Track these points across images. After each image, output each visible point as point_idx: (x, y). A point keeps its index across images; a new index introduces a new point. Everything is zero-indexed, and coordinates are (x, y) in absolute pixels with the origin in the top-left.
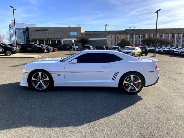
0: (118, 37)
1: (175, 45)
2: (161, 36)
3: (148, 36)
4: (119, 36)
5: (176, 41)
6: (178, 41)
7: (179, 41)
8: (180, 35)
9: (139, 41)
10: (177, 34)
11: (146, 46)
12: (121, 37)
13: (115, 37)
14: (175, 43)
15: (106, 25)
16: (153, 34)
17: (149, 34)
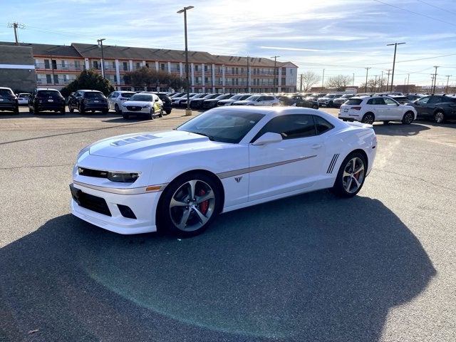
0: (54, 62)
1: (193, 88)
2: (163, 66)
3: (135, 65)
4: (59, 62)
5: (193, 79)
6: (197, 79)
7: (200, 79)
8: (199, 67)
9: (115, 77)
10: (194, 63)
11: (133, 89)
12: (63, 65)
13: (47, 62)
14: (193, 84)
15: (16, 26)
16: (147, 61)
17: (138, 62)
